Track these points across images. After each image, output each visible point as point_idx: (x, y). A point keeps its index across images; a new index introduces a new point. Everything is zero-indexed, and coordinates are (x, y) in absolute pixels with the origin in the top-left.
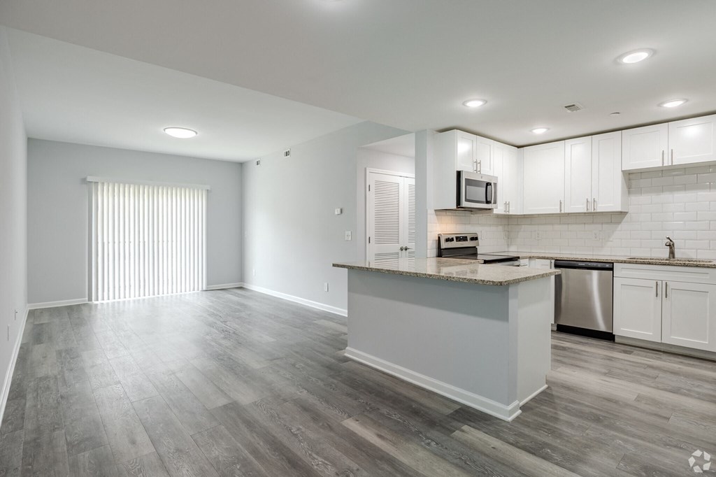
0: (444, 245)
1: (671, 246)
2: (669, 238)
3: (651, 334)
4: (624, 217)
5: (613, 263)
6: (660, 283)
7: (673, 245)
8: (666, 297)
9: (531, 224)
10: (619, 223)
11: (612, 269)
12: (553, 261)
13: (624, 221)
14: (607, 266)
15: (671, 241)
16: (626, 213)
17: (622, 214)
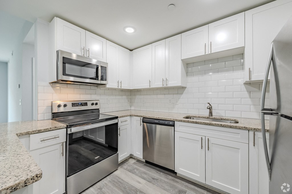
0: (55, 110)
1: (210, 109)
2: (209, 103)
3: (199, 176)
4: (184, 91)
5: (174, 121)
6: (204, 138)
7: (211, 107)
8: (208, 150)
9: (140, 95)
10: (182, 94)
11: (173, 126)
12: (142, 118)
13: (184, 92)
14: (171, 123)
15: (210, 105)
16: (185, 88)
17: (183, 88)
